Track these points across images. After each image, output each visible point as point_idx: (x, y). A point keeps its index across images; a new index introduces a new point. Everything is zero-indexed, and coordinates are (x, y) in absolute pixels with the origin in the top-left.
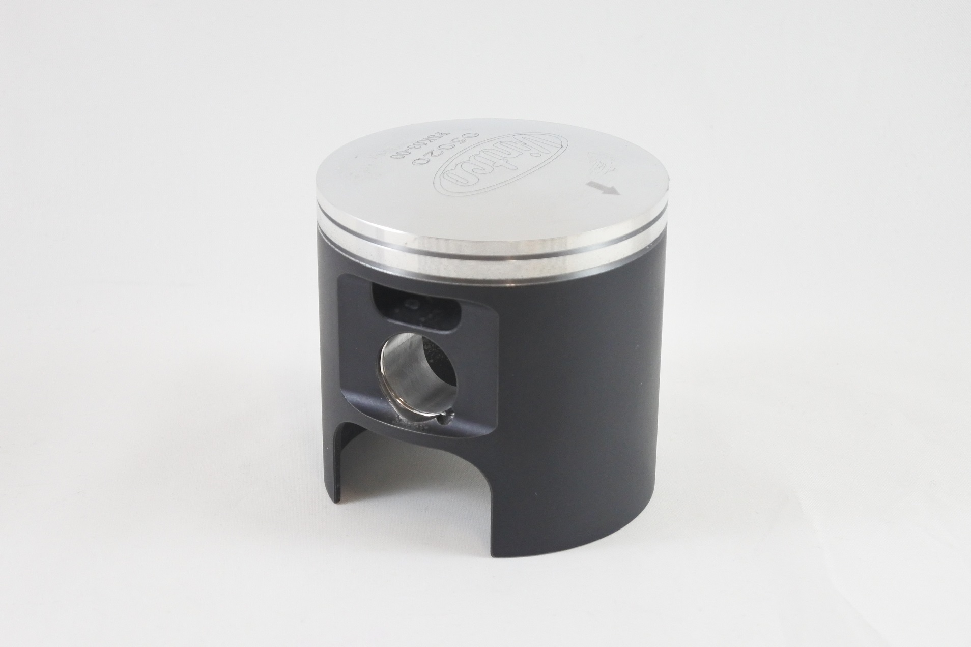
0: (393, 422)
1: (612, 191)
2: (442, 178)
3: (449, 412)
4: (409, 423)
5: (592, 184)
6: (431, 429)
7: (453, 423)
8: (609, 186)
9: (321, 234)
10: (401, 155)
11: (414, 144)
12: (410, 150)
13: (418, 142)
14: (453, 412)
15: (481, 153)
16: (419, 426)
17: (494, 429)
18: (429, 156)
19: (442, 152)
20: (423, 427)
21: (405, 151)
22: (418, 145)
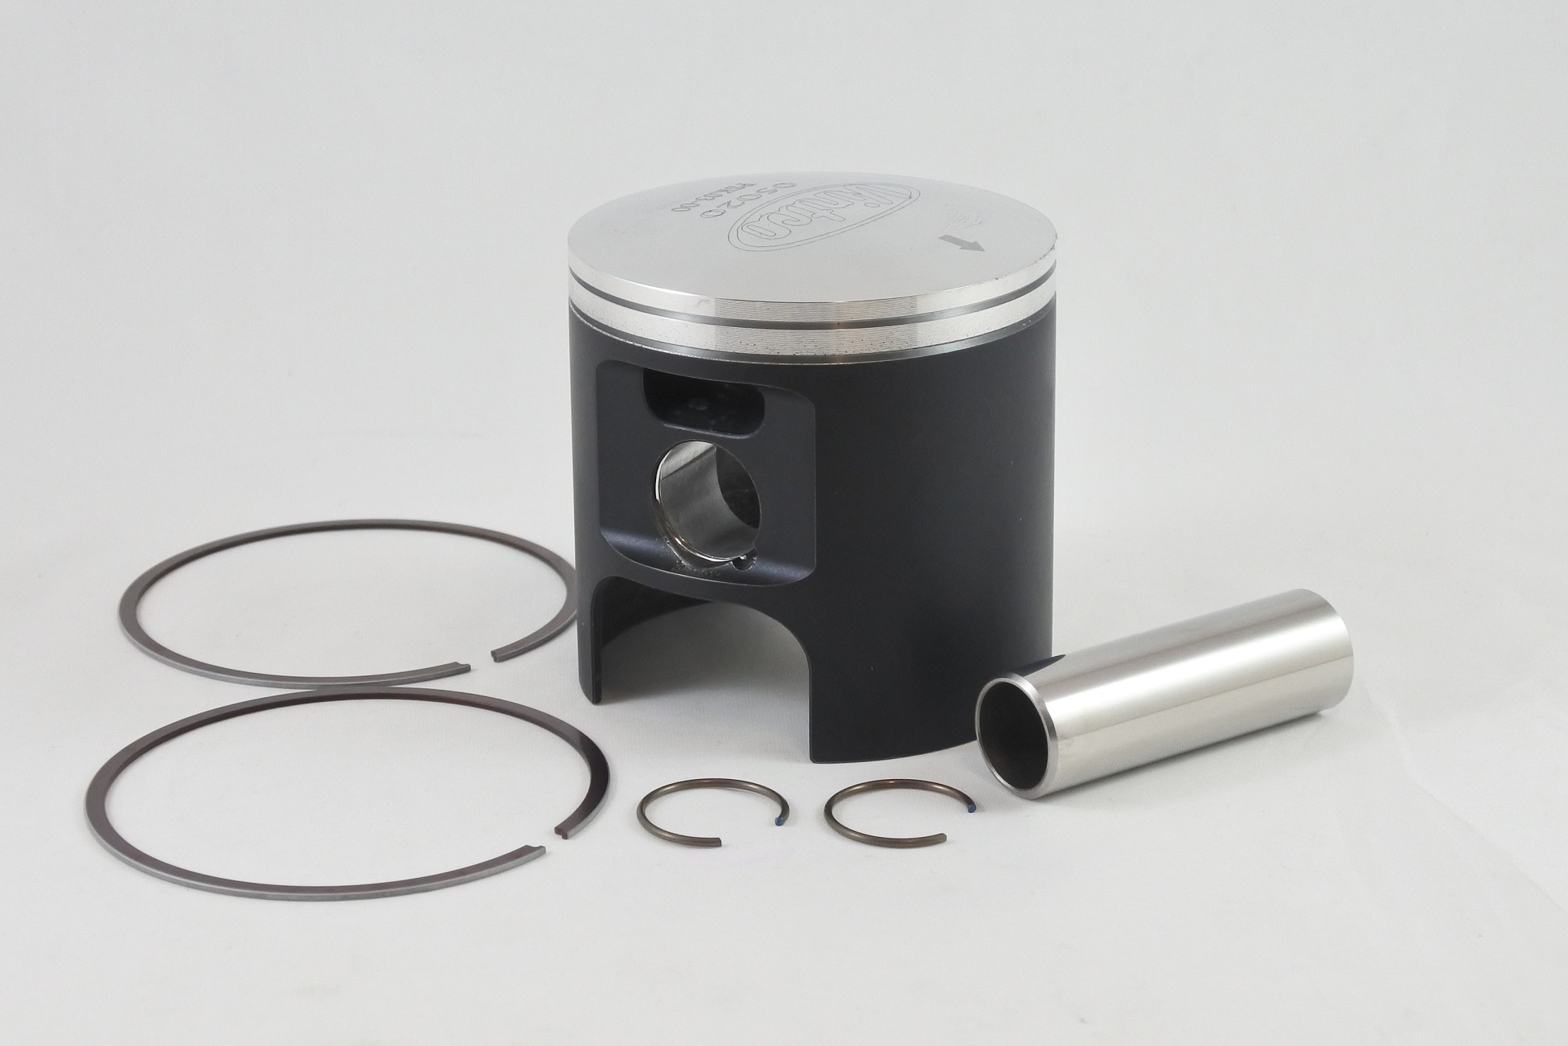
0: (673, 569)
1: (975, 247)
2: (740, 229)
3: (750, 556)
4: (695, 570)
5: (946, 238)
6: (725, 575)
7: (758, 566)
8: (971, 241)
9: (574, 311)
10: (685, 208)
11: (705, 196)
12: (698, 202)
13: (711, 194)
14: (754, 555)
15: (797, 204)
16: (709, 574)
17: (812, 572)
18: (724, 207)
19: (743, 203)
20: (714, 573)
21: (693, 203)
22: (712, 196)
